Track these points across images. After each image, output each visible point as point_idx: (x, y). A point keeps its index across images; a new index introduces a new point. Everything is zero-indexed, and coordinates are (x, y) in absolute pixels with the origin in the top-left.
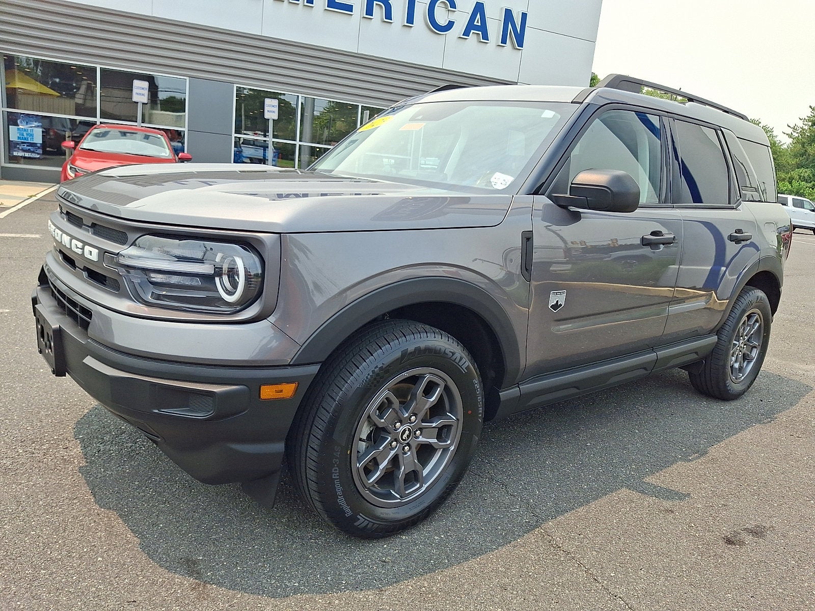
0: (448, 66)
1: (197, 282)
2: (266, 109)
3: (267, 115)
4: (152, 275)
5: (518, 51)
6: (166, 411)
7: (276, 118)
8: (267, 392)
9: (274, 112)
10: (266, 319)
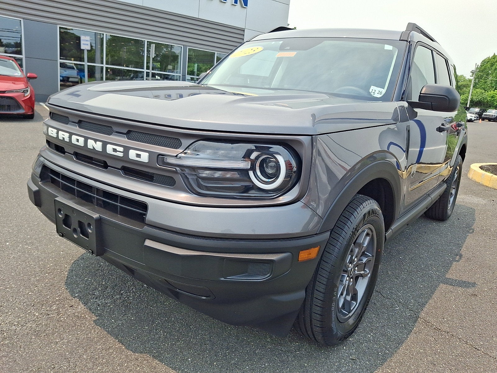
0: (202, 17)
1: (236, 175)
2: (82, 42)
3: (83, 47)
4: (200, 171)
5: (244, 9)
6: (230, 278)
7: (89, 48)
8: (303, 256)
9: (87, 45)
10: (299, 201)
